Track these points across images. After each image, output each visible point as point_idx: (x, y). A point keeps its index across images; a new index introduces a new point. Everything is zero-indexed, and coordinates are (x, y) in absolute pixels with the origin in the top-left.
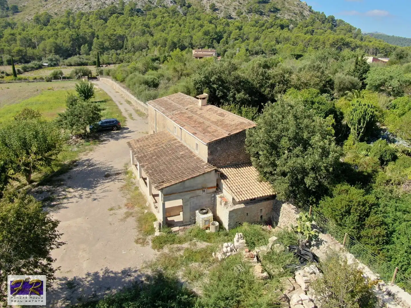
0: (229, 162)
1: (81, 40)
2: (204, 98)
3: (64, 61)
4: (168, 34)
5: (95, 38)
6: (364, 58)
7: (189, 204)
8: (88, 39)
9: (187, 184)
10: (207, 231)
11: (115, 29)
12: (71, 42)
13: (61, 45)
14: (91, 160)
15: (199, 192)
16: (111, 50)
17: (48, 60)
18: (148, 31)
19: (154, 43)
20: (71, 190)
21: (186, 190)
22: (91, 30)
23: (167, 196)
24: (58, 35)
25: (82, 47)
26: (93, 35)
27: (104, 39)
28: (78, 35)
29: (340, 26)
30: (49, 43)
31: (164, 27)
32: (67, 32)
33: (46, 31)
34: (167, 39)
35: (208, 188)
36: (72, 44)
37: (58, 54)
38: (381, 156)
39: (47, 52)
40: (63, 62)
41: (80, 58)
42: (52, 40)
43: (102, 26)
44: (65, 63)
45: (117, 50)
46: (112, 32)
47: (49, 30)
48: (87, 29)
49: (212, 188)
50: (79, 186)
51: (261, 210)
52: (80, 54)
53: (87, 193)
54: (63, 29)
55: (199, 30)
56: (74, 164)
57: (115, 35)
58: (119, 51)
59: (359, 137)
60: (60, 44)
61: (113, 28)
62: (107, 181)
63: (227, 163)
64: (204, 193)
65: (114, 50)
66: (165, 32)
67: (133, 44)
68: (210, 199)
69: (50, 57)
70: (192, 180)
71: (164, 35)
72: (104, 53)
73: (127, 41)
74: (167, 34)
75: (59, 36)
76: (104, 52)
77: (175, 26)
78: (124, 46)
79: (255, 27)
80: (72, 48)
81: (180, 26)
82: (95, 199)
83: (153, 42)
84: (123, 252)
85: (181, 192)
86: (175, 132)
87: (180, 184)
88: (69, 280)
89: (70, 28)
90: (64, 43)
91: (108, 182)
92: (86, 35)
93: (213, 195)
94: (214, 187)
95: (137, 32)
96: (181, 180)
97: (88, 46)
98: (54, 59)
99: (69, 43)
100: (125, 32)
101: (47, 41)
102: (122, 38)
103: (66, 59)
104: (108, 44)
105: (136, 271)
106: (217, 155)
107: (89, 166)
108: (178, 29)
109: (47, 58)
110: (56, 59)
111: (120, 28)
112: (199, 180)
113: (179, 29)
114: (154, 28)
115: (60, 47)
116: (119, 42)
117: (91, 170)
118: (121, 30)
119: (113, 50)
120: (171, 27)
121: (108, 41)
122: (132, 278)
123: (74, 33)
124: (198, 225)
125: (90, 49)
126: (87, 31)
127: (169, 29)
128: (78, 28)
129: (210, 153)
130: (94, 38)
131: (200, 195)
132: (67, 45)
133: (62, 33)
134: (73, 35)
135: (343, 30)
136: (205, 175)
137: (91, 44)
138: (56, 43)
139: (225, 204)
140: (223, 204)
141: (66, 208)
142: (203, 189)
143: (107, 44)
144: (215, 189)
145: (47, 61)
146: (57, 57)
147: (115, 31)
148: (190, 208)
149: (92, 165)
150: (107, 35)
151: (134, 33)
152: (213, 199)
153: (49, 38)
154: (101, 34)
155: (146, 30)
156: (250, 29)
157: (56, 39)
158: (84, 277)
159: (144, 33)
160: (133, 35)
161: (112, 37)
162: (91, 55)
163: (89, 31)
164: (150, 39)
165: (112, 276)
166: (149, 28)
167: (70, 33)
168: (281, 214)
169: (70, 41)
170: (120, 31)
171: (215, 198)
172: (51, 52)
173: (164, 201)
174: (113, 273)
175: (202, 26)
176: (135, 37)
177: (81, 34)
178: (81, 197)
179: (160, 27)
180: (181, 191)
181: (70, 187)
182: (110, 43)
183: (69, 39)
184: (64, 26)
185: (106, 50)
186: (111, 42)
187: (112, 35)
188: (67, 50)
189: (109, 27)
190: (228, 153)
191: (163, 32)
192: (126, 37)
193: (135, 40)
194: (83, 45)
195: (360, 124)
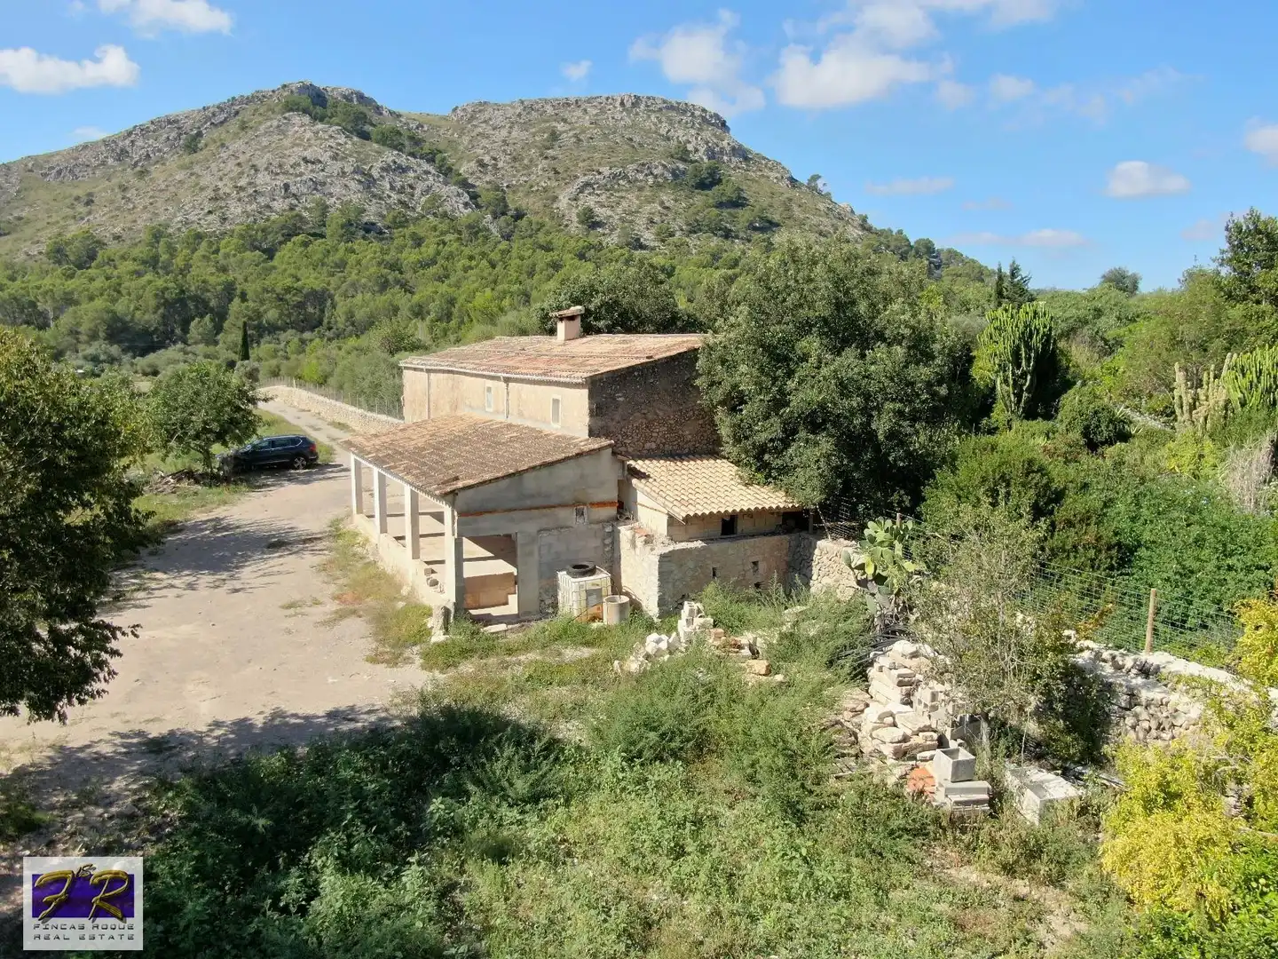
0: (654, 446)
1: (191, 305)
2: (572, 318)
3: (135, 361)
4: (458, 285)
5: (237, 301)
6: (1019, 278)
7: (536, 553)
8: (213, 303)
9: (530, 482)
10: (595, 625)
11: (299, 275)
12: (161, 311)
13: (128, 318)
14: (223, 519)
15: (567, 515)
16: (285, 331)
17: (85, 358)
18: (397, 282)
19: (416, 309)
20: (159, 575)
21: (528, 503)
22: (223, 278)
23: (470, 518)
24: (119, 292)
25: (193, 324)
26: (229, 291)
27: (262, 302)
28: (183, 292)
29: (952, 267)
30: (89, 313)
31: (446, 269)
32: (150, 282)
33: (85, 281)
34: (455, 299)
35: (592, 504)
36: (163, 316)
37: (115, 343)
38: (1087, 428)
39: (83, 338)
40: (132, 364)
41: (186, 353)
42: (99, 303)
43: (258, 269)
44: (139, 368)
45: (302, 332)
46: (288, 282)
47: (92, 279)
48: (212, 274)
49: (602, 504)
50: (188, 568)
51: (755, 563)
52: (185, 342)
53: (211, 580)
54: (139, 274)
55: (550, 278)
56: (172, 527)
57: (299, 290)
58: (307, 335)
59: (1022, 405)
60: (126, 315)
61: (293, 271)
62: (277, 555)
63: (648, 445)
64: (581, 521)
65: (294, 331)
66: (447, 282)
67: (350, 316)
68: (598, 543)
69: (91, 350)
70: (545, 472)
71: (443, 288)
72: (262, 341)
73: (334, 306)
74: (456, 286)
75: (124, 292)
76: (261, 336)
77: (477, 266)
78: (326, 321)
79: (710, 270)
80: (161, 328)
81: (493, 266)
82: (236, 591)
83: (411, 309)
84: (330, 680)
85: (510, 510)
86: (489, 406)
87: (507, 481)
88: (150, 736)
89: (157, 273)
90: (138, 313)
91: (280, 556)
92: (208, 291)
93: (609, 529)
94: (611, 504)
95: (363, 280)
96: (511, 471)
97: (212, 320)
98: (102, 357)
99: (155, 313)
100: (329, 284)
101: (84, 306)
102: (320, 298)
103: (142, 355)
104: (277, 316)
105: (370, 712)
106: (617, 418)
107: (216, 530)
108: (485, 275)
109: (80, 354)
110: (110, 356)
111: (312, 271)
112: (567, 474)
113: (490, 274)
114: (415, 272)
115: (124, 323)
116: (310, 310)
117: (224, 536)
118: (316, 279)
119: (290, 332)
120: (466, 269)
121: (276, 307)
122: (360, 725)
123: (172, 285)
124: (566, 609)
125: (218, 329)
126: (212, 280)
127: (460, 273)
128: (184, 271)
129: (597, 411)
130: (231, 300)
131: (569, 524)
132: (149, 317)
133: (133, 285)
134: (167, 289)
135: (960, 275)
136: (581, 460)
137: (220, 317)
138: (114, 313)
139: (646, 542)
140: (639, 542)
141: (145, 607)
142: (578, 505)
143: (272, 315)
144: (612, 511)
145: (81, 362)
146: (115, 350)
147: (298, 280)
148: (540, 564)
149: (226, 529)
150: (273, 291)
151: (353, 285)
152: (608, 541)
153: (91, 299)
154: (252, 288)
155: (390, 277)
156: (696, 275)
157: (114, 301)
158: (205, 729)
159: (384, 286)
160: (350, 293)
161: (288, 297)
162: (221, 345)
163: (217, 280)
164: (403, 301)
165: (294, 724)
166: (401, 273)
167: (160, 283)
168: (815, 571)
169: (158, 307)
170: (312, 280)
171: (614, 536)
172: (93, 336)
173: (460, 535)
174: (299, 717)
175: (556, 266)
176: (359, 296)
177: (193, 288)
178: (191, 587)
179: (433, 270)
180: (513, 505)
181: (157, 571)
182: (281, 314)
183: (153, 303)
184: (142, 267)
185: (270, 333)
186: (286, 312)
187: (288, 290)
188: (146, 333)
189: (280, 270)
190: (650, 416)
191: (443, 282)
192: (331, 297)
193: (360, 303)
194: (197, 319)
195: (1019, 366)
